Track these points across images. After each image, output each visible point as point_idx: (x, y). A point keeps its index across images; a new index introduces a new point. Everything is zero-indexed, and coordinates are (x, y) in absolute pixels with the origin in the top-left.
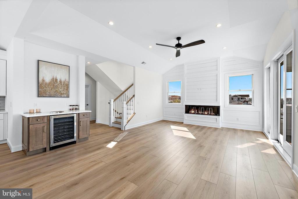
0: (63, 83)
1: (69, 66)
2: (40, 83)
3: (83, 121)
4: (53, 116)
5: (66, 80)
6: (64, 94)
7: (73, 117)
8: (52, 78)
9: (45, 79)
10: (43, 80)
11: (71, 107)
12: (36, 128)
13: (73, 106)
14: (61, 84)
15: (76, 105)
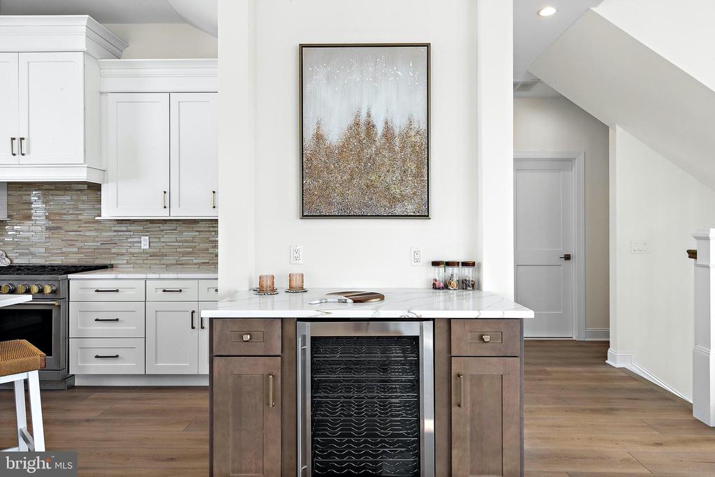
0: (397, 141)
1: (428, 46)
2: (307, 152)
3: (478, 380)
4: (308, 324)
5: (415, 125)
6: (403, 198)
7: (415, 341)
8: (350, 121)
9: (324, 130)
10: (319, 137)
11: (440, 274)
12: (240, 376)
13: (448, 264)
14: (391, 149)
15: (465, 264)
